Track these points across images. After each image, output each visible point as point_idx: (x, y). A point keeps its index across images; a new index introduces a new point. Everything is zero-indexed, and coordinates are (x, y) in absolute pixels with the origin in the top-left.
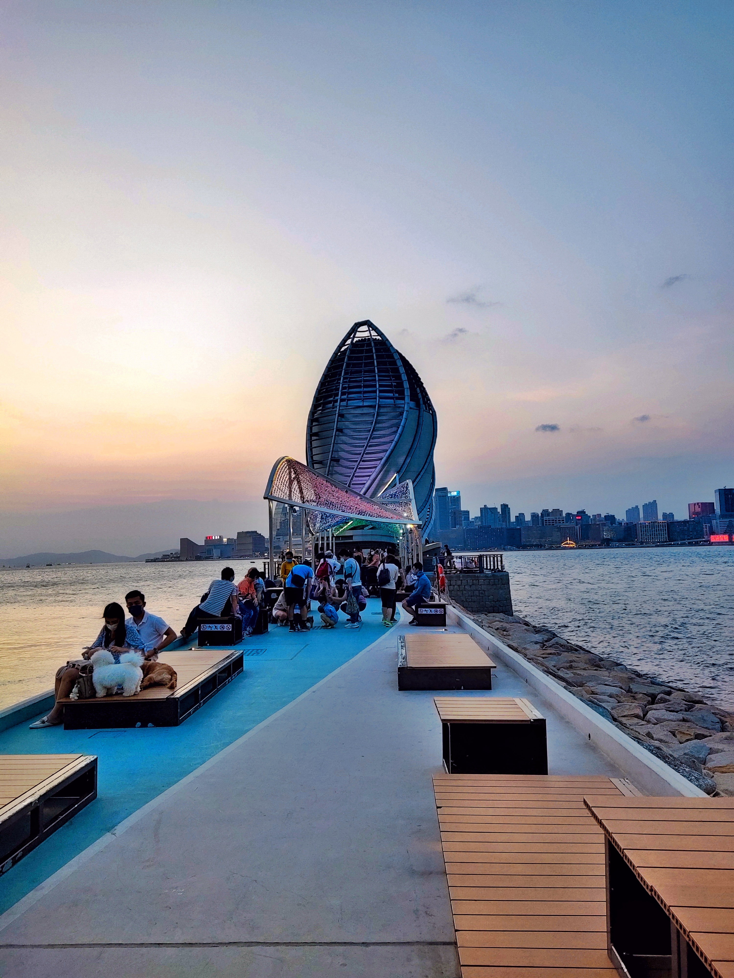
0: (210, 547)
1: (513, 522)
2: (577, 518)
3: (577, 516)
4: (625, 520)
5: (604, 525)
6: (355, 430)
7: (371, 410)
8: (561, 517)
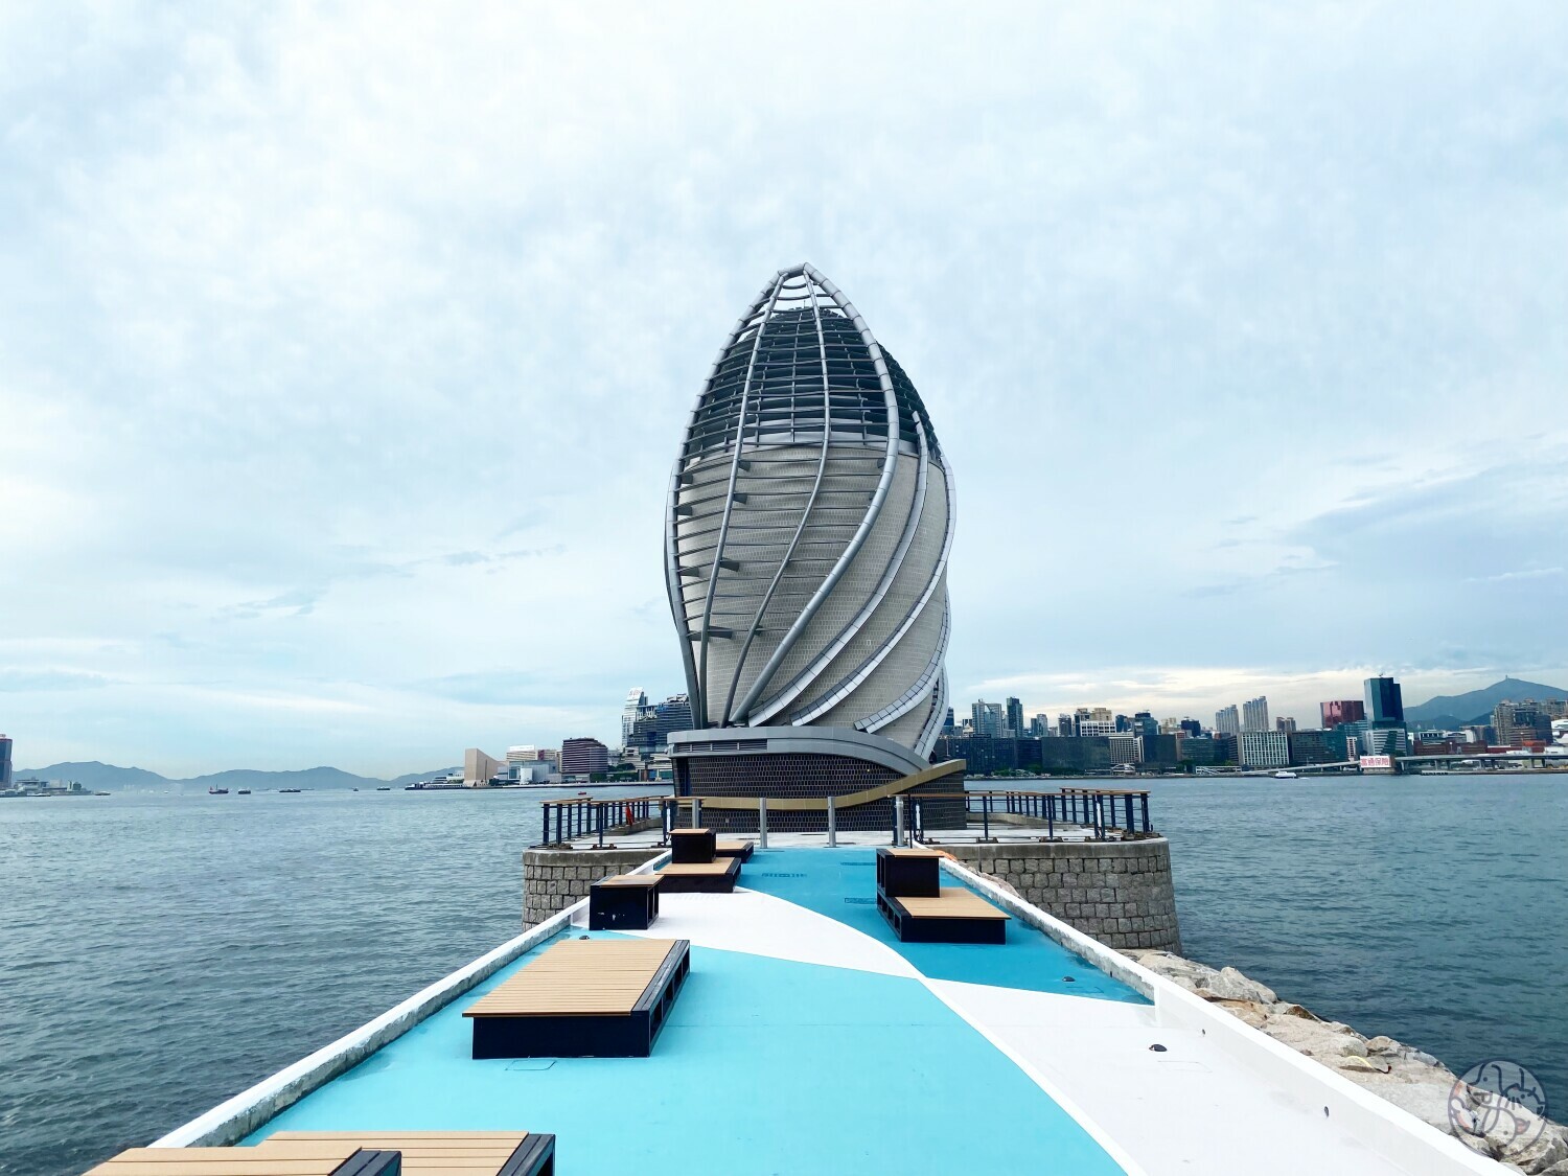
0: (516, 765)
1: (1027, 730)
2: (1136, 723)
3: (1136, 720)
4: (1215, 728)
7: (811, 455)
8: (1109, 722)
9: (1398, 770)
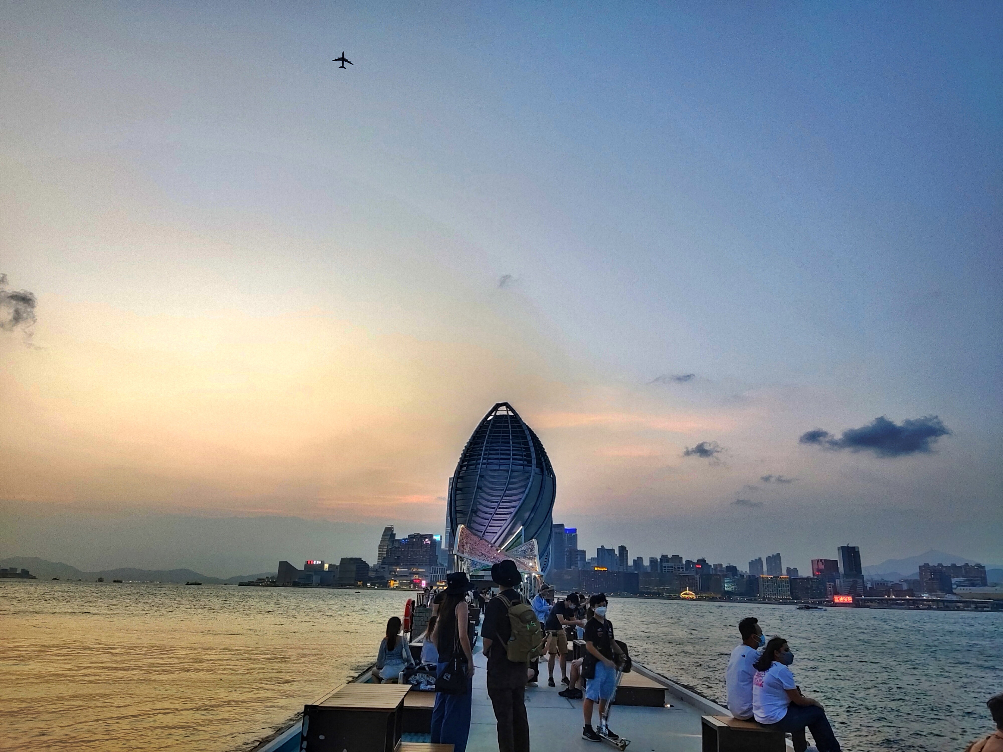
0: (310, 573)
1: (631, 567)
2: (698, 566)
3: (697, 564)
4: (748, 572)
5: (725, 576)
6: (492, 489)
7: (506, 474)
8: (680, 564)
9: (856, 604)
